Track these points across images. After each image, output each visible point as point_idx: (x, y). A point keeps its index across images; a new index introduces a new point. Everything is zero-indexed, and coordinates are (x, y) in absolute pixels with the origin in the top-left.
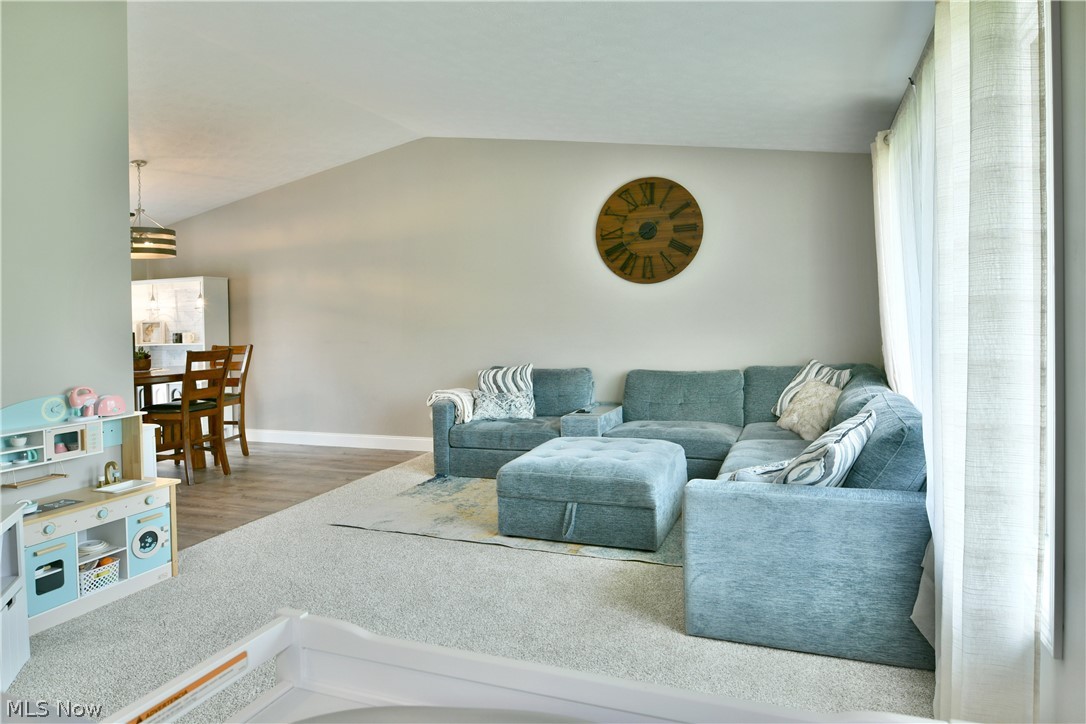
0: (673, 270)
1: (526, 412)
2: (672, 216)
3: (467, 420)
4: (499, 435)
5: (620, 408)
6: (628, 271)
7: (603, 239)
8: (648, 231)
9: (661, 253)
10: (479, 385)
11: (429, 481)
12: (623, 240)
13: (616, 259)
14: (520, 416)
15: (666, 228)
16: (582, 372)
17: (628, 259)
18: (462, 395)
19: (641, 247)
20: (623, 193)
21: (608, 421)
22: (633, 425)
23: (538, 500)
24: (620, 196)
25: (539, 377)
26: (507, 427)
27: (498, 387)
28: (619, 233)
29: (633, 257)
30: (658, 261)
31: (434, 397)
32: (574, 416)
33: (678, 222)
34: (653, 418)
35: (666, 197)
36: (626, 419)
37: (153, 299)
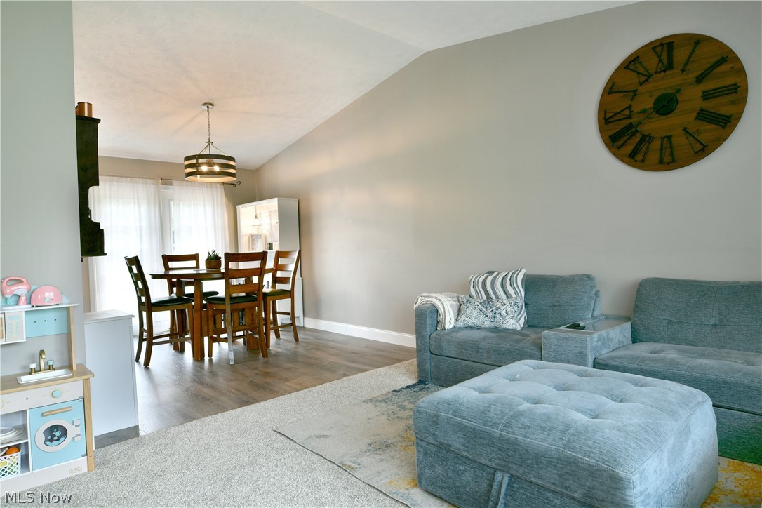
0: (703, 150)
1: (514, 321)
2: (700, 80)
3: (448, 326)
4: (475, 346)
5: (628, 325)
6: (639, 157)
7: (606, 123)
8: (666, 105)
9: (685, 129)
10: (469, 290)
11: (408, 387)
12: (634, 120)
13: (623, 145)
14: (505, 326)
15: (692, 98)
16: (582, 279)
17: (640, 143)
18: (444, 300)
19: (656, 126)
20: (631, 63)
21: (605, 342)
22: (642, 349)
23: (459, 457)
24: (627, 67)
25: (532, 283)
26: (484, 338)
27: (487, 293)
28: (627, 112)
29: (646, 139)
30: (680, 140)
31: (419, 300)
32: (562, 332)
33: (708, 85)
34: (672, 340)
35: (690, 57)
36: (635, 340)
37: (256, 217)
